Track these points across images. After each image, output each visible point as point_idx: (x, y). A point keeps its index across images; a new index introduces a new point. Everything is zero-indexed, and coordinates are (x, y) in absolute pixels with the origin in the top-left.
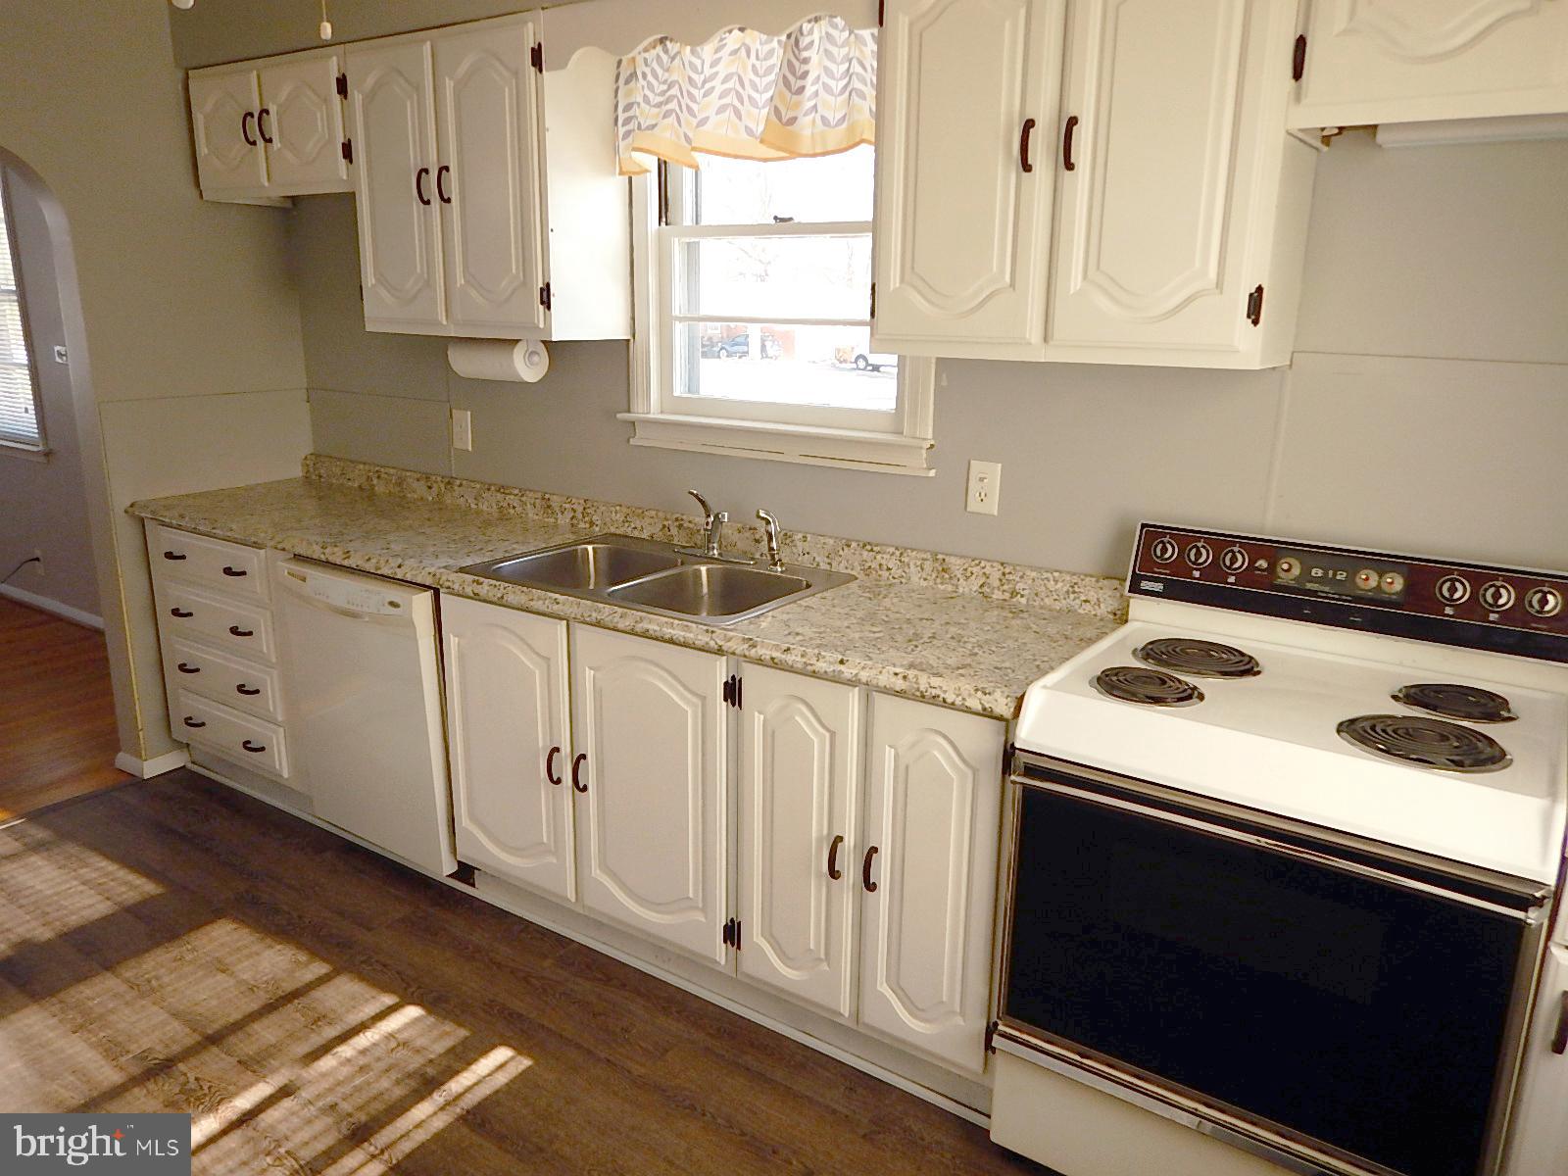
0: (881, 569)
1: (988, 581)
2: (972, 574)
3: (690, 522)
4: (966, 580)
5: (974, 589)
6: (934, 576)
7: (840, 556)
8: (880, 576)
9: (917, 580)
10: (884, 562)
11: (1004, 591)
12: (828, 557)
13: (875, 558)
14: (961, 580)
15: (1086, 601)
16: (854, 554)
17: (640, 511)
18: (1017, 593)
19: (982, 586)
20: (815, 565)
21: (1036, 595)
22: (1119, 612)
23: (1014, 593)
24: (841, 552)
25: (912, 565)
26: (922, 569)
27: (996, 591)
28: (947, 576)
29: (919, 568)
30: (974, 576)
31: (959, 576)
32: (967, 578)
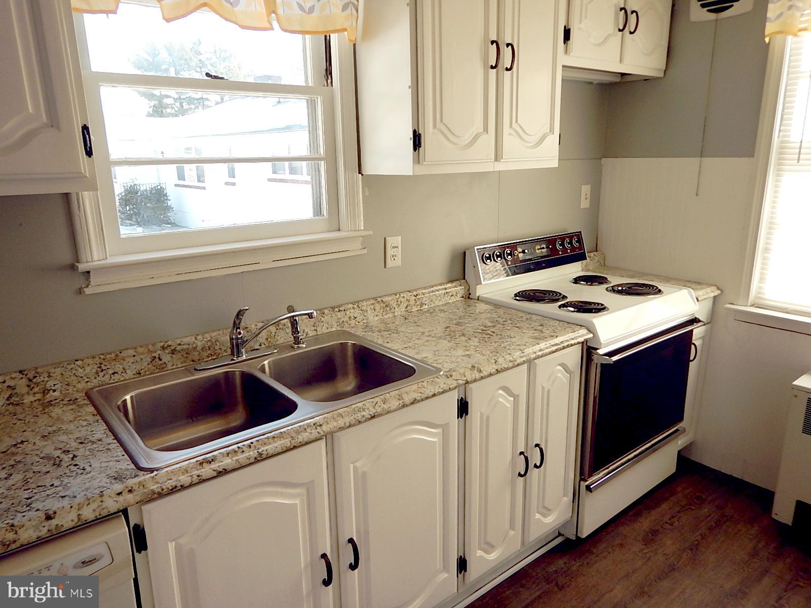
0: (350, 320)
1: (410, 303)
2: (401, 302)
3: (180, 345)
4: (399, 307)
5: (403, 311)
6: (381, 312)
7: (323, 322)
8: (350, 325)
9: (373, 318)
10: (352, 315)
11: (417, 305)
12: (314, 326)
13: (346, 314)
14: (396, 308)
15: (452, 295)
16: (332, 317)
17: (113, 355)
18: (423, 304)
19: (407, 307)
20: (305, 335)
21: (432, 301)
22: (464, 296)
23: (422, 305)
24: (323, 319)
25: (369, 310)
26: (375, 310)
27: (413, 307)
28: (388, 309)
29: (373, 310)
30: (402, 303)
31: (395, 306)
32: (399, 305)
